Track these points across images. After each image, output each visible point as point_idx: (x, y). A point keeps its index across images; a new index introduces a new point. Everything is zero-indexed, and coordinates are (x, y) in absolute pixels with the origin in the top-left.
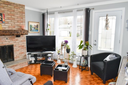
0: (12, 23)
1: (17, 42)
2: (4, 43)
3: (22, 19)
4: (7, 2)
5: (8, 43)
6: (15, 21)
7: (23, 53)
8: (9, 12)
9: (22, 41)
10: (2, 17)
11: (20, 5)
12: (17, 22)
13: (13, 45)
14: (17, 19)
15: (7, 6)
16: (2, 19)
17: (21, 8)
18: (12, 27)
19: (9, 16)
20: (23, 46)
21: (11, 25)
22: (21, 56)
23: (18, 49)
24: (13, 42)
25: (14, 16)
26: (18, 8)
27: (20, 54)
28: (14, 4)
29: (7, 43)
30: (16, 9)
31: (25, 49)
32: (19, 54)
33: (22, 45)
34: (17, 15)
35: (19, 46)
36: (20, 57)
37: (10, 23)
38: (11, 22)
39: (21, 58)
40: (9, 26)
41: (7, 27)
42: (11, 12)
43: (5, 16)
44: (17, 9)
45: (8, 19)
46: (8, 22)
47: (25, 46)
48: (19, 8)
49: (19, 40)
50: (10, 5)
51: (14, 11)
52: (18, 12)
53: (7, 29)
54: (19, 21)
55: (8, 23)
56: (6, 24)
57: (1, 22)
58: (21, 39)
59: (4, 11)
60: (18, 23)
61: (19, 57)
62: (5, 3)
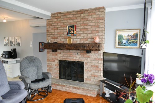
0: (85, 35)
1: (89, 59)
2: (75, 59)
3: (99, 27)
4: (81, 11)
5: (79, 59)
6: (89, 32)
7: (96, 76)
8: (81, 22)
9: (96, 59)
10: (74, 29)
11: (96, 9)
12: (90, 33)
13: (84, 62)
14: (91, 29)
15: (80, 15)
16: (73, 31)
17: (97, 13)
18: (84, 40)
19: (82, 27)
20: (97, 67)
21: (83, 37)
22: (94, 80)
23: (90, 69)
24: (84, 59)
25: (87, 25)
26: (93, 14)
27: (92, 76)
28: (88, 10)
29: (77, 58)
30: (90, 17)
31: (100, 72)
32: (90, 75)
33: (97, 65)
34: (91, 24)
35: (92, 65)
36: (92, 80)
37: (82, 35)
38: (84, 33)
39: (93, 83)
40: (81, 39)
41: (78, 40)
42: (84, 21)
43: (78, 28)
44: (91, 15)
45: (81, 31)
46: (80, 34)
47: (100, 67)
48: (95, 13)
49: (92, 57)
50: (83, 13)
51: (87, 19)
52: (93, 19)
53: (78, 42)
54: (94, 32)
55: (80, 36)
56: (78, 37)
57: (73, 35)
58: (95, 57)
59: (76, 23)
60: (92, 35)
61: (90, 80)
62: (79, 12)
